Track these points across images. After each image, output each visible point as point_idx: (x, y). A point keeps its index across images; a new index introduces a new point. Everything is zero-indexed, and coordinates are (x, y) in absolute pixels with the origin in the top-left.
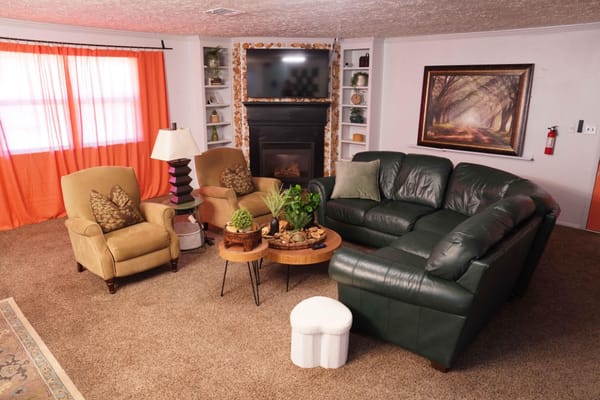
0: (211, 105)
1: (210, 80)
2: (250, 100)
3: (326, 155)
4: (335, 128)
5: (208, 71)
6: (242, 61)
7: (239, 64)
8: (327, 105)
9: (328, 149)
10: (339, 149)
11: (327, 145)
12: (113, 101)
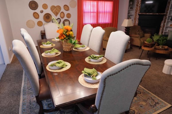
0: (129, 15)
1: (130, 8)
2: (140, 13)
3: (160, 30)
4: (165, 22)
5: (130, 5)
6: (139, 3)
7: (138, 3)
8: (164, 15)
9: (161, 28)
10: (164, 29)
11: (161, 27)
12: (106, 12)
